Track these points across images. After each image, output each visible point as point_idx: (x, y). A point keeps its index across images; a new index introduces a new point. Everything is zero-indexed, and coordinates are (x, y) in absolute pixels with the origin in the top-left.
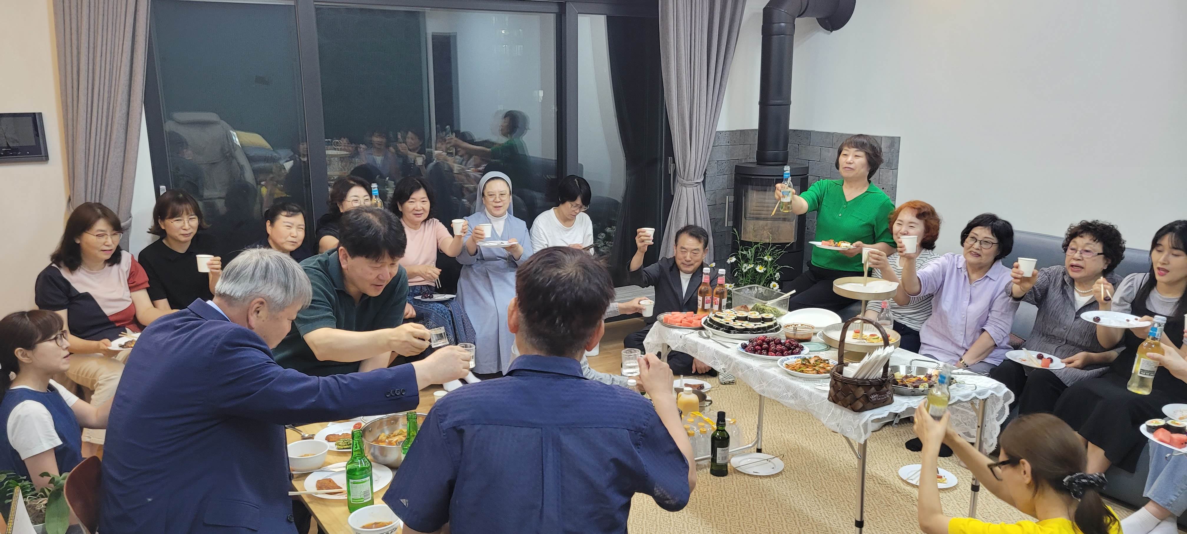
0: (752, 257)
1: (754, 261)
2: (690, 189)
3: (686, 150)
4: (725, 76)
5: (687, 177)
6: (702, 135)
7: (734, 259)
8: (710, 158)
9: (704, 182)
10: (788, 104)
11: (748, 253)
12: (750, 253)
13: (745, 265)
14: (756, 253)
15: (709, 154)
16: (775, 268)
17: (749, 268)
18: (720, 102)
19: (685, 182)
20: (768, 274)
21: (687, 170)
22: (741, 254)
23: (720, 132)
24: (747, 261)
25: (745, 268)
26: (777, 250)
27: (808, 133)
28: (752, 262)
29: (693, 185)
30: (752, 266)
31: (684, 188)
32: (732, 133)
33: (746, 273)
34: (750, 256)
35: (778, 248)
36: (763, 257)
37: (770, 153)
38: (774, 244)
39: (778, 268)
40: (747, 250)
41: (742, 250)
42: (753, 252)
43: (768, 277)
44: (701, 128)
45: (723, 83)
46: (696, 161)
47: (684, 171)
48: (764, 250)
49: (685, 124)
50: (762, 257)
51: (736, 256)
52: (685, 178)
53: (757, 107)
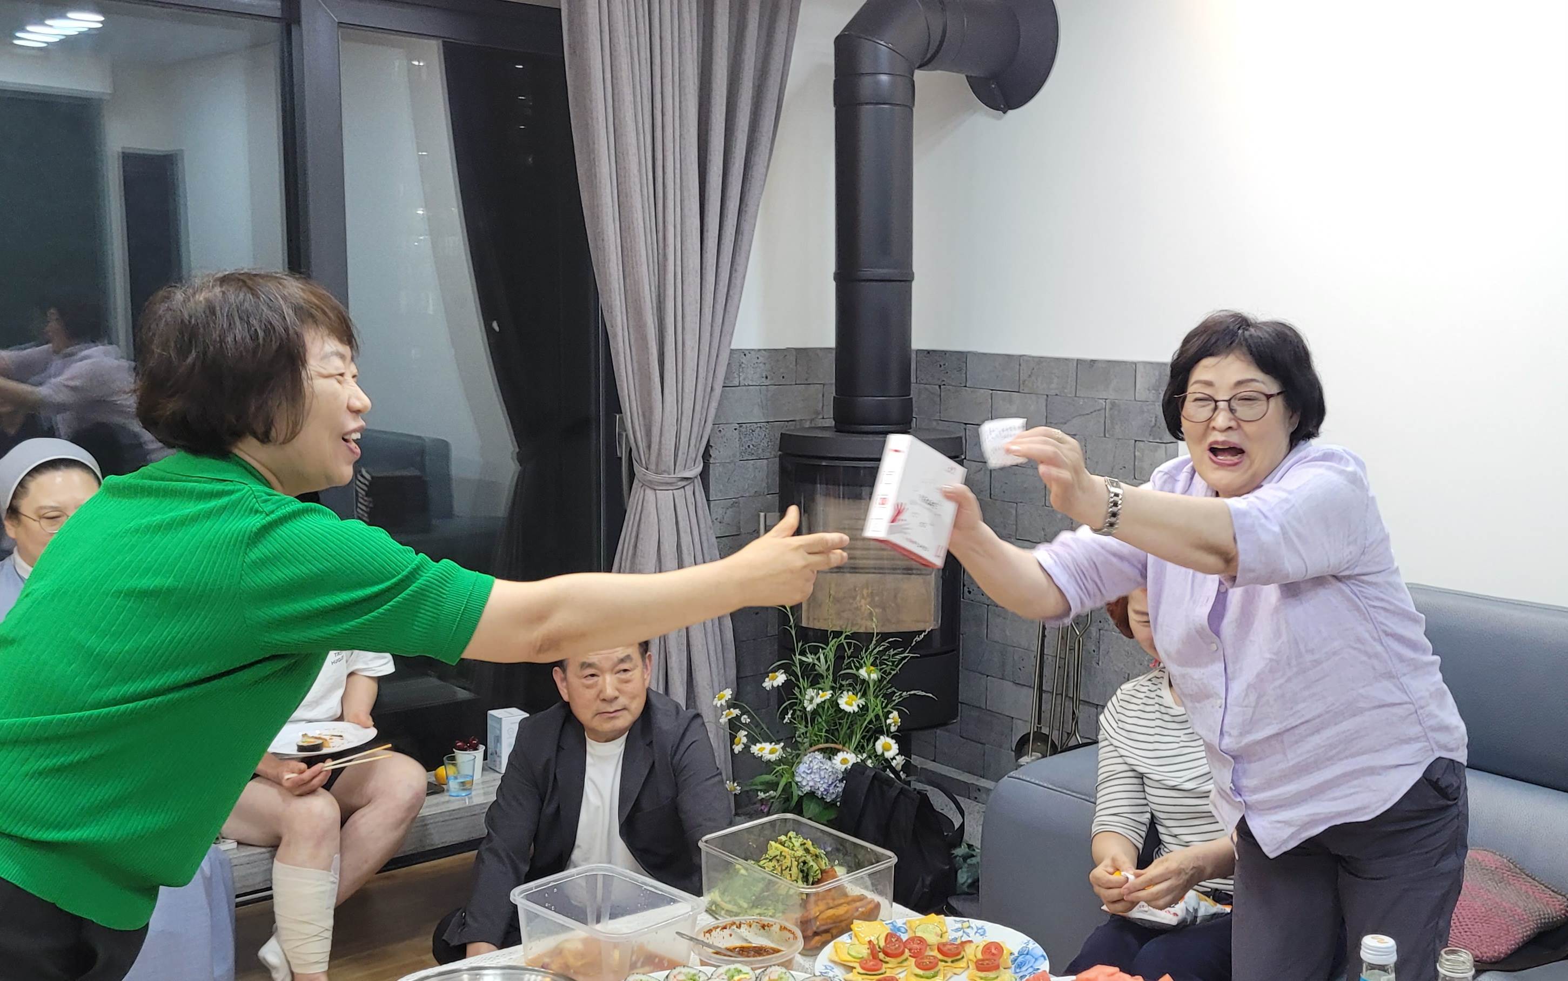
0: (828, 669)
1: (835, 681)
2: (665, 497)
3: (649, 394)
4: (750, 209)
5: (657, 465)
6: (691, 355)
7: (780, 678)
8: (716, 416)
9: (704, 475)
10: (907, 279)
11: (819, 659)
12: (823, 661)
13: (810, 692)
14: (839, 658)
15: (714, 404)
16: (888, 697)
17: (818, 700)
18: (738, 275)
19: (651, 476)
20: (871, 715)
21: (655, 447)
22: (801, 662)
23: (744, 353)
24: (815, 680)
25: (811, 701)
26: (892, 652)
27: (962, 357)
28: (829, 682)
29: (671, 484)
30: (828, 695)
31: (649, 492)
32: (776, 355)
33: (815, 712)
34: (824, 667)
35: (893, 645)
36: (858, 669)
37: (868, 402)
38: (884, 636)
39: (896, 699)
40: (815, 651)
41: (803, 653)
42: (831, 656)
43: (871, 722)
44: (687, 337)
45: (746, 227)
46: (679, 421)
47: (649, 447)
48: (858, 650)
49: (645, 325)
50: (854, 671)
51: (787, 669)
52: (653, 467)
53: (832, 286)
